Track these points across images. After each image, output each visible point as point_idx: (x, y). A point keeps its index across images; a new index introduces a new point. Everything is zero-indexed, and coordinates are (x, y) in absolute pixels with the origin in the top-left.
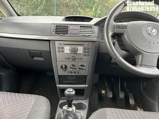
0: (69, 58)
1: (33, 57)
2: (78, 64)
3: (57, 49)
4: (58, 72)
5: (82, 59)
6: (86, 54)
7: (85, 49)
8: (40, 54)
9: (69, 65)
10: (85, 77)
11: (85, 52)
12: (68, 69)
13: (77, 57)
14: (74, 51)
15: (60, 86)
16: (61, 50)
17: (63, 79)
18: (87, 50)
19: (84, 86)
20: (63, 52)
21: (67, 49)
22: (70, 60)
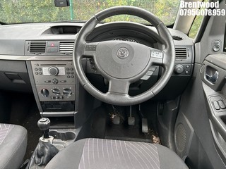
0: (50, 81)
1: (12, 79)
2: (62, 88)
3: (34, 71)
4: (40, 97)
5: (65, 81)
6: (70, 75)
7: (68, 69)
8: (19, 76)
9: (51, 90)
10: (73, 102)
11: (67, 73)
12: (51, 94)
13: (59, 79)
14: (55, 73)
15: (44, 113)
16: (38, 71)
17: (47, 106)
18: (70, 71)
19: (72, 113)
20: (42, 74)
21: (46, 71)
22: (51, 83)
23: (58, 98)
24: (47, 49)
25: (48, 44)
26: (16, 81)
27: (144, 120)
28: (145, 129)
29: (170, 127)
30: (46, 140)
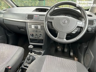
0: (34, 31)
1: (20, 29)
2: (39, 34)
3: (28, 26)
4: (30, 37)
5: (40, 31)
6: (42, 29)
7: (41, 27)
8: (22, 28)
9: (34, 34)
10: (42, 40)
11: (41, 28)
12: (34, 36)
13: (38, 30)
14: (36, 28)
15: (31, 43)
16: (30, 27)
17: (32, 41)
18: (42, 27)
19: (42, 44)
20: (31, 28)
21: (33, 27)
22: (35, 32)
23: (37, 38)
24: (34, 18)
25: (35, 16)
26: (21, 30)
27: (72, 50)
28: (72, 54)
29: (83, 55)
30: (31, 54)
